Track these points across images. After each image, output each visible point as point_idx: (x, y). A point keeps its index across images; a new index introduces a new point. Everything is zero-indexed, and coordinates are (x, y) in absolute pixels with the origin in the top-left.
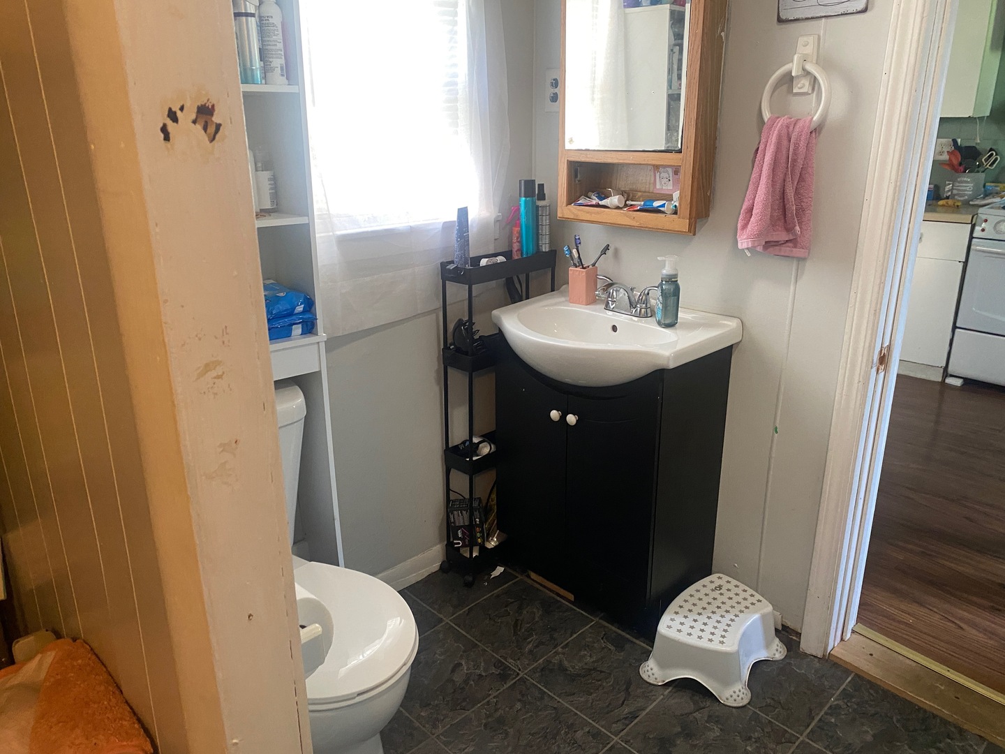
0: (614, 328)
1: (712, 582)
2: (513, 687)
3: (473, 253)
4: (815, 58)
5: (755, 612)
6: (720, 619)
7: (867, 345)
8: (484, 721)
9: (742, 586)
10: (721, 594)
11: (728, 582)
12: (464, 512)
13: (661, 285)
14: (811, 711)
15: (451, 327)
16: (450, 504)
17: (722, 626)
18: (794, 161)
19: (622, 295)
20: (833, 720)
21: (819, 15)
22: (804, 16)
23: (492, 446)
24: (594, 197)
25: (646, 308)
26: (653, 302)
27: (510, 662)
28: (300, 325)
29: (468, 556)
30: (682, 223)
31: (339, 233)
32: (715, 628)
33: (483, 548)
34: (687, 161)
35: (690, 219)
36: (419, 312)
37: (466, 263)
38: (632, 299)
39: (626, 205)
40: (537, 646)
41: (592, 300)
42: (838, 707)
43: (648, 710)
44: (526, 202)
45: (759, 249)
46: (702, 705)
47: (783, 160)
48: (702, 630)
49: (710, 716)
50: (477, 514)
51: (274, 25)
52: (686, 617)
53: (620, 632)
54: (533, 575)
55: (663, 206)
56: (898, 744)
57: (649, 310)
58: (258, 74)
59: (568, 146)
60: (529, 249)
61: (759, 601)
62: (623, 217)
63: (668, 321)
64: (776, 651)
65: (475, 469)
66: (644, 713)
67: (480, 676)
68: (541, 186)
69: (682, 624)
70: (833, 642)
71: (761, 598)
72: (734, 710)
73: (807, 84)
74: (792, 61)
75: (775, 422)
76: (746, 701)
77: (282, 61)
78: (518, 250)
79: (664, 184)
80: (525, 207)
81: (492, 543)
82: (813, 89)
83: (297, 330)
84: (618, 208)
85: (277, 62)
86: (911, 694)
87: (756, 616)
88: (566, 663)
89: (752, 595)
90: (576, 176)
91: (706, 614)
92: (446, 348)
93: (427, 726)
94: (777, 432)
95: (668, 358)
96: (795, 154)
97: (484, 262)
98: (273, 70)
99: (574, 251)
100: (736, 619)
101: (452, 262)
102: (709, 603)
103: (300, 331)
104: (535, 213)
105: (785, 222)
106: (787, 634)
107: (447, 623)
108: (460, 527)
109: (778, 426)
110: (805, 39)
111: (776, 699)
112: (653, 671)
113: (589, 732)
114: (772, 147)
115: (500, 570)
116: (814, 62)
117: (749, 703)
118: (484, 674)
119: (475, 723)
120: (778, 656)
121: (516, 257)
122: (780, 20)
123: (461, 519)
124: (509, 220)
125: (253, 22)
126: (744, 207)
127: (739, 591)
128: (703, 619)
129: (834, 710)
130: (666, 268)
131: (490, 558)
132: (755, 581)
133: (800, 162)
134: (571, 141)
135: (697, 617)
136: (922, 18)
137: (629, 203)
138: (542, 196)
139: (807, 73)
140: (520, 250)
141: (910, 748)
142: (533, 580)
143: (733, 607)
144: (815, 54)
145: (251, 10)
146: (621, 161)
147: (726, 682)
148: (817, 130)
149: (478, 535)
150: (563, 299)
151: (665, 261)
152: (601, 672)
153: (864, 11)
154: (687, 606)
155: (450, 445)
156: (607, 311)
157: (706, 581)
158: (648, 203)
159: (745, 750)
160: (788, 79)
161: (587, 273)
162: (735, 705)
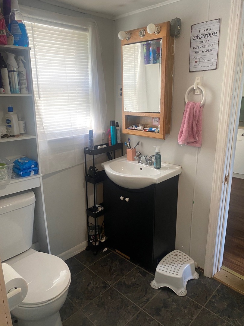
0: (141, 169)
1: (175, 253)
2: (108, 291)
3: (95, 144)
4: (201, 84)
5: (188, 263)
6: (176, 266)
7: (221, 176)
8: (97, 304)
9: (185, 254)
10: (177, 257)
11: (180, 253)
12: (93, 230)
13: (155, 155)
14: (207, 297)
15: (88, 168)
16: (89, 227)
17: (177, 269)
18: (195, 116)
19: (143, 158)
20: (214, 300)
21: (201, 70)
22: (197, 70)
23: (103, 208)
24: (134, 126)
25: (151, 162)
26: (153, 160)
27: (108, 282)
28: (33, 172)
29: (95, 245)
30: (161, 136)
31: (48, 139)
32: (175, 269)
33: (100, 242)
34: (162, 116)
35: (163, 135)
36: (77, 164)
37: (92, 148)
38: (147, 159)
39: (144, 129)
40: (117, 276)
41: (134, 160)
42: (216, 295)
43: (153, 298)
44: (112, 127)
45: (186, 144)
46: (171, 296)
47: (192, 116)
48: (170, 270)
49: (173, 300)
50: (97, 231)
51: (23, 74)
52: (165, 265)
53: (144, 270)
54: (117, 251)
55: (155, 130)
56: (235, 308)
57: (152, 163)
58: (18, 90)
59: (125, 111)
60: (114, 143)
61: (190, 259)
62: (143, 133)
63: (158, 167)
64: (196, 276)
65: (96, 216)
66: (151, 299)
67: (97, 287)
68: (117, 123)
69: (164, 268)
70: (214, 272)
71: (190, 258)
72: (181, 298)
73: (199, 92)
74: (194, 84)
75: (193, 200)
76: (185, 294)
77: (26, 86)
78: (110, 143)
79: (156, 123)
80: (112, 129)
81: (103, 240)
82: (201, 93)
83: (32, 173)
84: (141, 130)
85: (24, 86)
86: (239, 291)
87: (188, 265)
88: (126, 282)
89: (187, 257)
90: (128, 120)
91: (172, 264)
92: (86, 176)
93: (78, 306)
94: (194, 203)
95: (156, 180)
96: (196, 114)
97: (99, 147)
98: (23, 88)
99: (128, 144)
100: (182, 266)
101: (88, 148)
102: (173, 260)
103: (33, 173)
104: (116, 131)
105: (193, 135)
106: (199, 270)
107: (87, 268)
108: (92, 235)
109: (194, 201)
110: (198, 77)
111: (195, 293)
112: (155, 284)
113: (132, 307)
114: (188, 112)
115: (106, 249)
116: (201, 85)
117: (186, 295)
118: (98, 286)
119: (94, 305)
120: (196, 278)
121: (110, 145)
122: (190, 71)
123: (92, 233)
124: (107, 133)
125: (16, 73)
126: (180, 131)
127: (183, 256)
128: (171, 266)
129: (214, 297)
130: (157, 150)
131: (102, 245)
132: (188, 252)
133: (197, 117)
134: (126, 109)
135: (169, 265)
136: (233, 72)
137: (145, 128)
138: (118, 126)
139: (199, 88)
140: (111, 143)
141: (239, 310)
142: (117, 252)
143: (181, 262)
144: (201, 82)
145: (15, 69)
146: (141, 116)
147: (179, 288)
148: (202, 106)
149: (98, 238)
150: (125, 159)
151: (156, 148)
152: (138, 284)
153: (216, 69)
154: (166, 261)
155: (88, 208)
156: (139, 163)
157: (172, 252)
158: (151, 129)
159: (185, 312)
160: (193, 90)
161: (132, 151)
162: (181, 296)
